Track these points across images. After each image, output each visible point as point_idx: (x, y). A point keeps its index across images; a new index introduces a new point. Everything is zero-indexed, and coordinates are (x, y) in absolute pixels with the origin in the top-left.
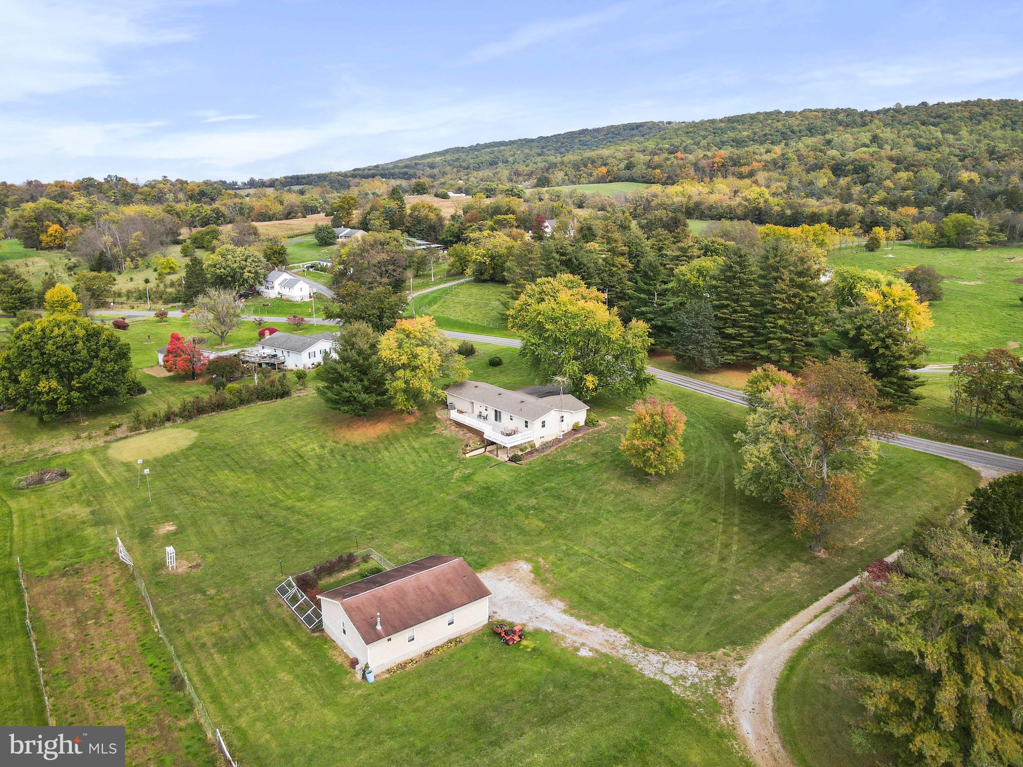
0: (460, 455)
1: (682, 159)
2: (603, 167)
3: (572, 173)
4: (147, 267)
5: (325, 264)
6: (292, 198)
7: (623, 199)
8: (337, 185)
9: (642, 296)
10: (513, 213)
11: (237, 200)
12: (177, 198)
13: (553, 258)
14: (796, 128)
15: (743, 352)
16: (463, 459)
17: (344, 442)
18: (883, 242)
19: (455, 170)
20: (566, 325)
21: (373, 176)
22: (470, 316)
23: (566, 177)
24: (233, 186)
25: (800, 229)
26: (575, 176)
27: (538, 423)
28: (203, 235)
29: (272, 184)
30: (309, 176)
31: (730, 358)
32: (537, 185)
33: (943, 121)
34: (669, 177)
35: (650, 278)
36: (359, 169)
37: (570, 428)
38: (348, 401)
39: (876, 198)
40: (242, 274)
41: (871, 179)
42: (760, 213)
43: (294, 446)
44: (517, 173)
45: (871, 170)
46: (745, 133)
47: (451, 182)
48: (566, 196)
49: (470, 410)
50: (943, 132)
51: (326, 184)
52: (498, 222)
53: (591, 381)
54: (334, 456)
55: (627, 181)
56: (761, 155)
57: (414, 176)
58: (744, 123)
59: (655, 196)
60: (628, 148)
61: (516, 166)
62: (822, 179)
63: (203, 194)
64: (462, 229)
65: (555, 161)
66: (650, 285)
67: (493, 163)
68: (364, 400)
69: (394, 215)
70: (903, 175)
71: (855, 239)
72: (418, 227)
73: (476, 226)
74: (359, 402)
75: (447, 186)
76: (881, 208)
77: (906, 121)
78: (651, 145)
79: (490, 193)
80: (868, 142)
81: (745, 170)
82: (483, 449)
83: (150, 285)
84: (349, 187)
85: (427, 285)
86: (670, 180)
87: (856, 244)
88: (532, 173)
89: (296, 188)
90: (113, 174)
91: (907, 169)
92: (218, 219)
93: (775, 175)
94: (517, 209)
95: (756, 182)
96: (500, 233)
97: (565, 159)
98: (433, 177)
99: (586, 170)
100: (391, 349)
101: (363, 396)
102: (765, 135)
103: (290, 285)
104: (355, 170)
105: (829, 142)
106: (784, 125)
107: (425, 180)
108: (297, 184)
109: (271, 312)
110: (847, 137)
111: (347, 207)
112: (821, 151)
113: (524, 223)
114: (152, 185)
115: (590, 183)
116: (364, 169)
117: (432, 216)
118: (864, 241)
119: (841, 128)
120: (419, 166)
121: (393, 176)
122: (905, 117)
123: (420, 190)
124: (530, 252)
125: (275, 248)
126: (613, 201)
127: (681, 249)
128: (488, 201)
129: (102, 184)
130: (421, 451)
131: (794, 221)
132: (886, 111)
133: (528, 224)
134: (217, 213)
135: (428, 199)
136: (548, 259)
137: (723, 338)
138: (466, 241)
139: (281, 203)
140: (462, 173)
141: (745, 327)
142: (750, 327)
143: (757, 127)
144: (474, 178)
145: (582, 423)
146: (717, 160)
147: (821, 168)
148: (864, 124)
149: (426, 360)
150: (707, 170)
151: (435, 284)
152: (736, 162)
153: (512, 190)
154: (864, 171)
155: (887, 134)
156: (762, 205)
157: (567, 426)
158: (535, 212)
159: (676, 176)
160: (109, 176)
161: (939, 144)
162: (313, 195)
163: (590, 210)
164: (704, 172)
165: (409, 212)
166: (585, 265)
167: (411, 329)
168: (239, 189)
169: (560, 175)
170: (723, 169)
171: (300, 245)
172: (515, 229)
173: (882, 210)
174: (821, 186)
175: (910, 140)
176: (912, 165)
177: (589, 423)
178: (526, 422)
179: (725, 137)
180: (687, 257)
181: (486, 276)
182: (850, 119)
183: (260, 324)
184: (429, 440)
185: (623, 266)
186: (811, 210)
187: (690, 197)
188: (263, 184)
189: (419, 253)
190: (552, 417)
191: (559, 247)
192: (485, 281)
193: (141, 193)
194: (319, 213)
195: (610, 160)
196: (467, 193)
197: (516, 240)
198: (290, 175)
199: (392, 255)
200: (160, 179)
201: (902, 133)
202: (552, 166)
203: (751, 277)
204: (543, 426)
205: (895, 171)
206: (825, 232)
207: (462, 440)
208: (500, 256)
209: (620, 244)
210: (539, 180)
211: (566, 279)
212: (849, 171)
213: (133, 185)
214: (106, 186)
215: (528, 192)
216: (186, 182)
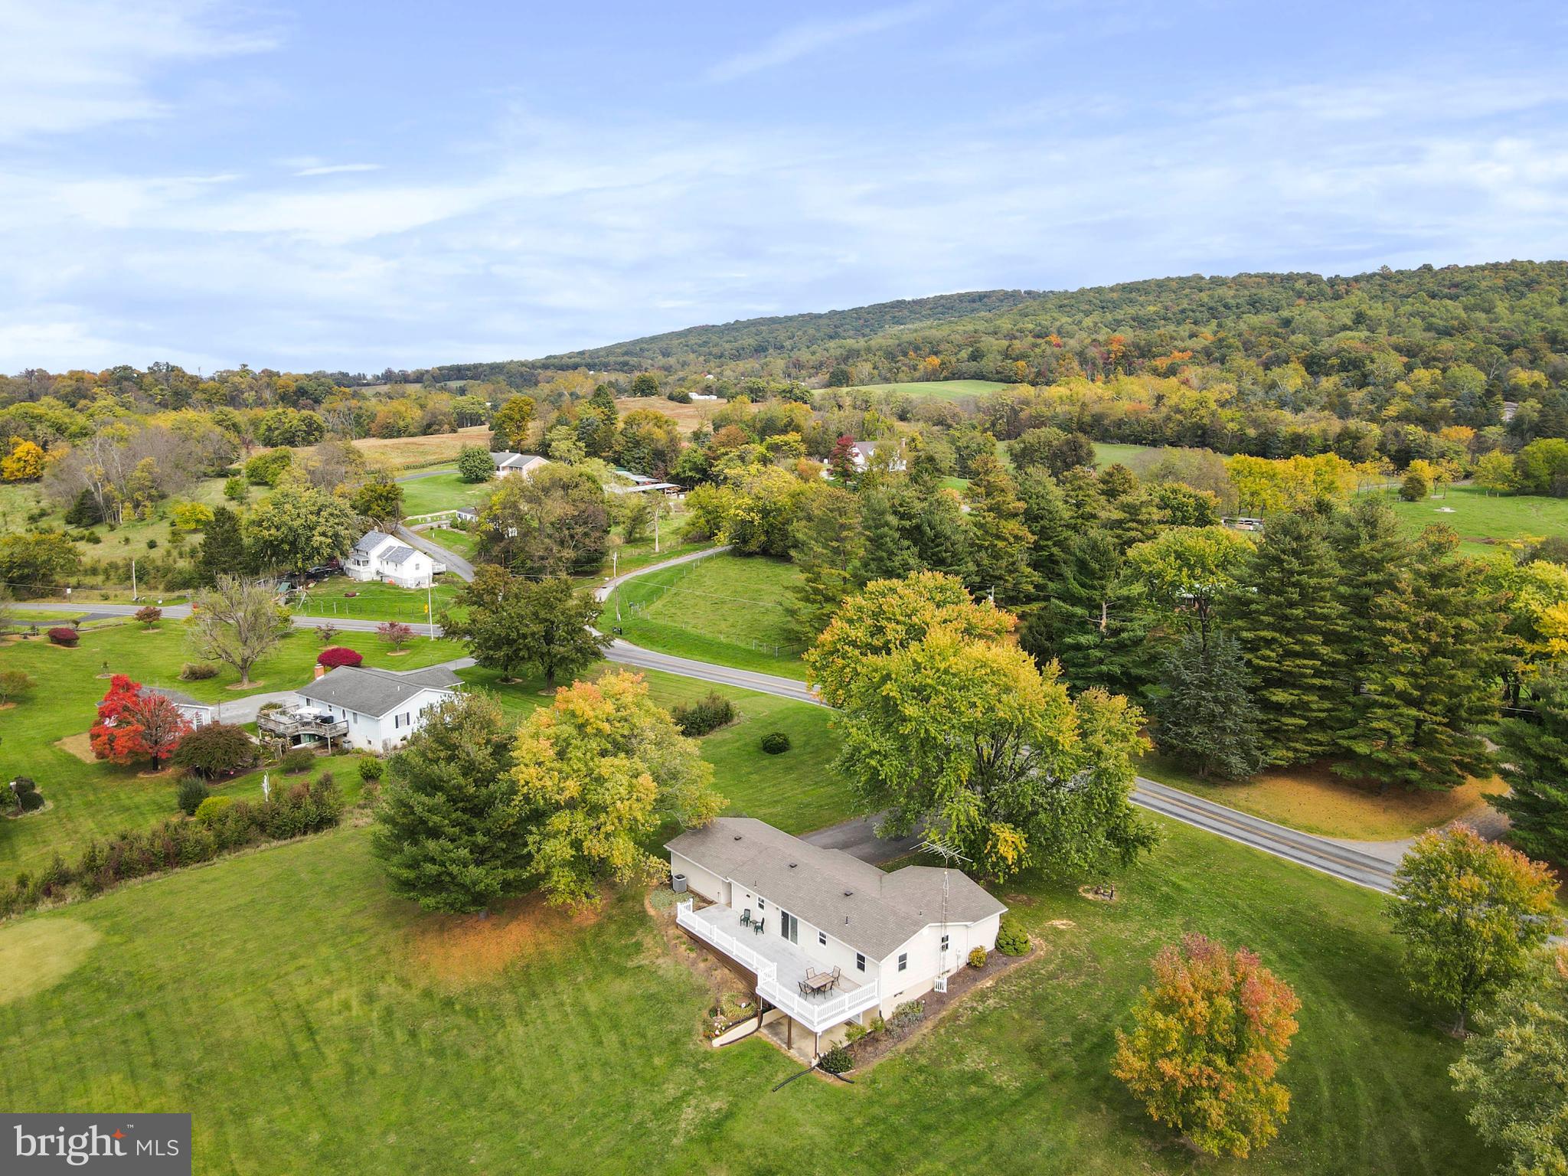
0: (697, 1044)
1: (1058, 346)
2: (934, 357)
3: (884, 365)
4: (162, 518)
5: (469, 517)
6: (443, 402)
7: (972, 407)
8: (519, 381)
9: (1079, 611)
10: (797, 429)
11: (353, 403)
12: (260, 398)
13: (887, 524)
14: (1232, 302)
15: (1309, 743)
16: (708, 1056)
17: (422, 983)
18: (1430, 485)
19: (702, 359)
20: (950, 706)
21: (575, 367)
22: (723, 626)
23: (876, 372)
24: (359, 381)
25: (1291, 462)
26: (890, 370)
27: (892, 960)
28: (266, 462)
29: (419, 378)
30: (476, 367)
31: (1280, 755)
32: (829, 385)
33: (1463, 293)
34: (1039, 374)
35: (1092, 574)
36: (555, 357)
37: (962, 963)
38: (436, 885)
39: (1392, 411)
40: (309, 539)
41: (1371, 379)
42: (1204, 433)
43: (303, 993)
44: (798, 365)
45: (1370, 366)
46: (1152, 308)
47: (694, 377)
48: (879, 403)
49: (722, 900)
50: (1466, 309)
51: (501, 378)
52: (775, 448)
53: (1009, 842)
54: (390, 1034)
55: (973, 378)
56: (1183, 340)
57: (639, 367)
58: (1147, 293)
59: (1027, 403)
60: (970, 328)
61: (795, 354)
62: (1292, 379)
63: (301, 392)
64: (712, 458)
65: (856, 346)
66: (1093, 587)
67: (760, 350)
68: (474, 884)
69: (595, 431)
70: (1422, 375)
71: (1384, 479)
72: (637, 454)
73: (734, 453)
74: (463, 886)
75: (687, 384)
76: (1411, 428)
77: (1405, 292)
78: (1005, 324)
79: (757, 394)
80: (1349, 323)
81: (1162, 363)
82: (754, 1022)
83: (155, 554)
84: (536, 384)
85: (644, 561)
86: (1042, 378)
87: (1384, 487)
88: (821, 364)
89: (455, 384)
90: (162, 360)
91: (1426, 365)
92: (309, 433)
93: (1214, 370)
94: (802, 423)
95: (1186, 382)
96: (780, 469)
97: (872, 343)
98: (668, 369)
99: (907, 361)
100: (540, 764)
101: (474, 872)
102: (1183, 311)
103: (396, 558)
104: (548, 358)
105: (1287, 323)
106: (1211, 297)
107: (655, 375)
108: (458, 379)
109: (357, 610)
110: (1316, 315)
111: (517, 417)
112: (1277, 335)
113: (816, 448)
114: (223, 378)
115: (913, 380)
116: (562, 357)
117: (659, 434)
118: (1398, 482)
119: (1301, 302)
120: (646, 353)
121: (605, 367)
122: (1401, 285)
123: (645, 388)
124: (842, 512)
125: (380, 488)
126: (958, 410)
127: (1126, 508)
128: (754, 409)
129: (144, 375)
130: (603, 1025)
131: (1265, 447)
132: (1369, 278)
133: (821, 449)
134: (309, 425)
135: (657, 405)
136: (877, 527)
137: (1262, 710)
138: (718, 481)
139: (422, 407)
140: (712, 364)
141: (1311, 688)
142: (1322, 688)
143: (1168, 298)
144: (731, 372)
145: (990, 946)
146: (1114, 347)
147: (1287, 363)
148: (1337, 297)
149: (623, 791)
150: (1100, 362)
151: (663, 556)
152: (1146, 352)
153: (791, 392)
154: (1356, 367)
155: (1377, 310)
156: (1207, 421)
157: (956, 960)
158: (833, 428)
159: (1051, 372)
160: (157, 364)
161: (1463, 328)
162: (478, 398)
163: (921, 424)
164: (1094, 364)
165: (621, 425)
166: (947, 538)
167: (590, 713)
168: (368, 385)
169: (866, 368)
170: (1128, 361)
171: (433, 480)
172: (803, 460)
173: (1415, 432)
174: (1291, 390)
175: (1417, 321)
176: (1435, 359)
177: (1007, 946)
178: (861, 958)
179: (1119, 314)
180: (1139, 522)
181: (753, 546)
182: (1313, 288)
183: (327, 637)
184: (622, 987)
185: (1017, 538)
186: (1290, 429)
187: (1084, 405)
188: (405, 379)
189: (634, 501)
190: (922, 945)
191: (897, 502)
192: (750, 555)
193: (204, 391)
194: (482, 423)
195: (943, 347)
196: (720, 395)
197: (807, 481)
198: (448, 364)
199: (583, 506)
200: (237, 368)
201: (1402, 310)
202: (851, 355)
203: (1325, 582)
204: (903, 967)
205: (1409, 368)
206: (1334, 468)
207: (702, 991)
208: (779, 511)
209: (1011, 497)
210: (833, 375)
211: (931, 584)
212: (1333, 366)
213: (192, 377)
214: (149, 380)
215: (817, 393)
216: (278, 375)
